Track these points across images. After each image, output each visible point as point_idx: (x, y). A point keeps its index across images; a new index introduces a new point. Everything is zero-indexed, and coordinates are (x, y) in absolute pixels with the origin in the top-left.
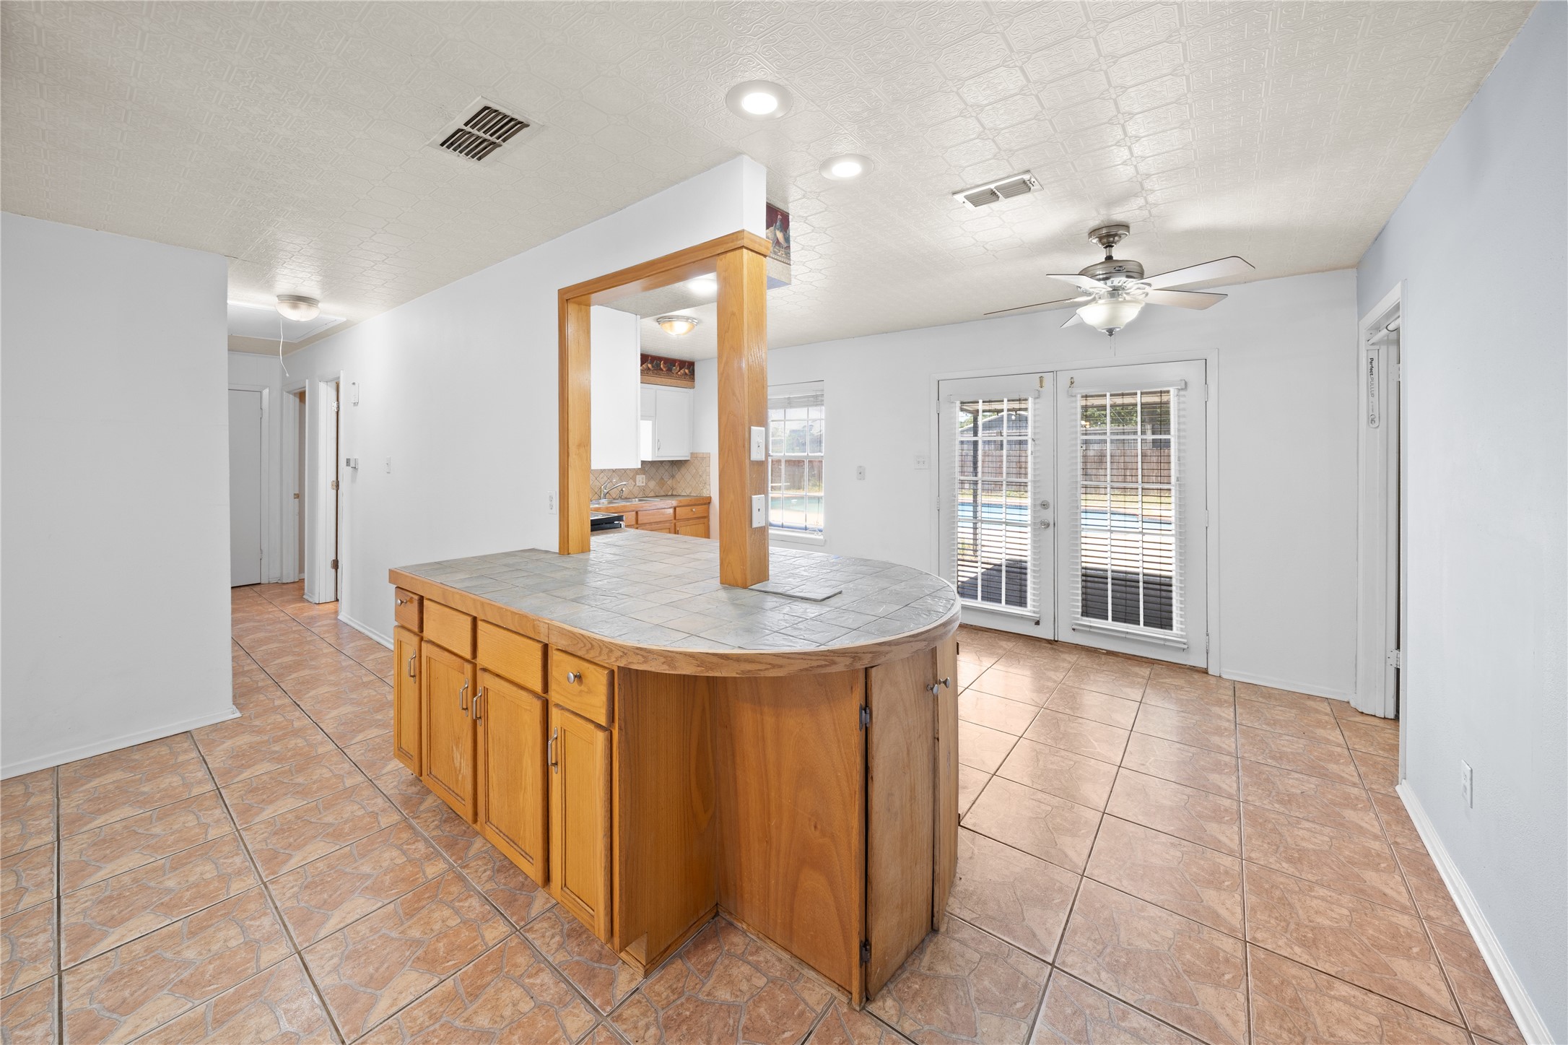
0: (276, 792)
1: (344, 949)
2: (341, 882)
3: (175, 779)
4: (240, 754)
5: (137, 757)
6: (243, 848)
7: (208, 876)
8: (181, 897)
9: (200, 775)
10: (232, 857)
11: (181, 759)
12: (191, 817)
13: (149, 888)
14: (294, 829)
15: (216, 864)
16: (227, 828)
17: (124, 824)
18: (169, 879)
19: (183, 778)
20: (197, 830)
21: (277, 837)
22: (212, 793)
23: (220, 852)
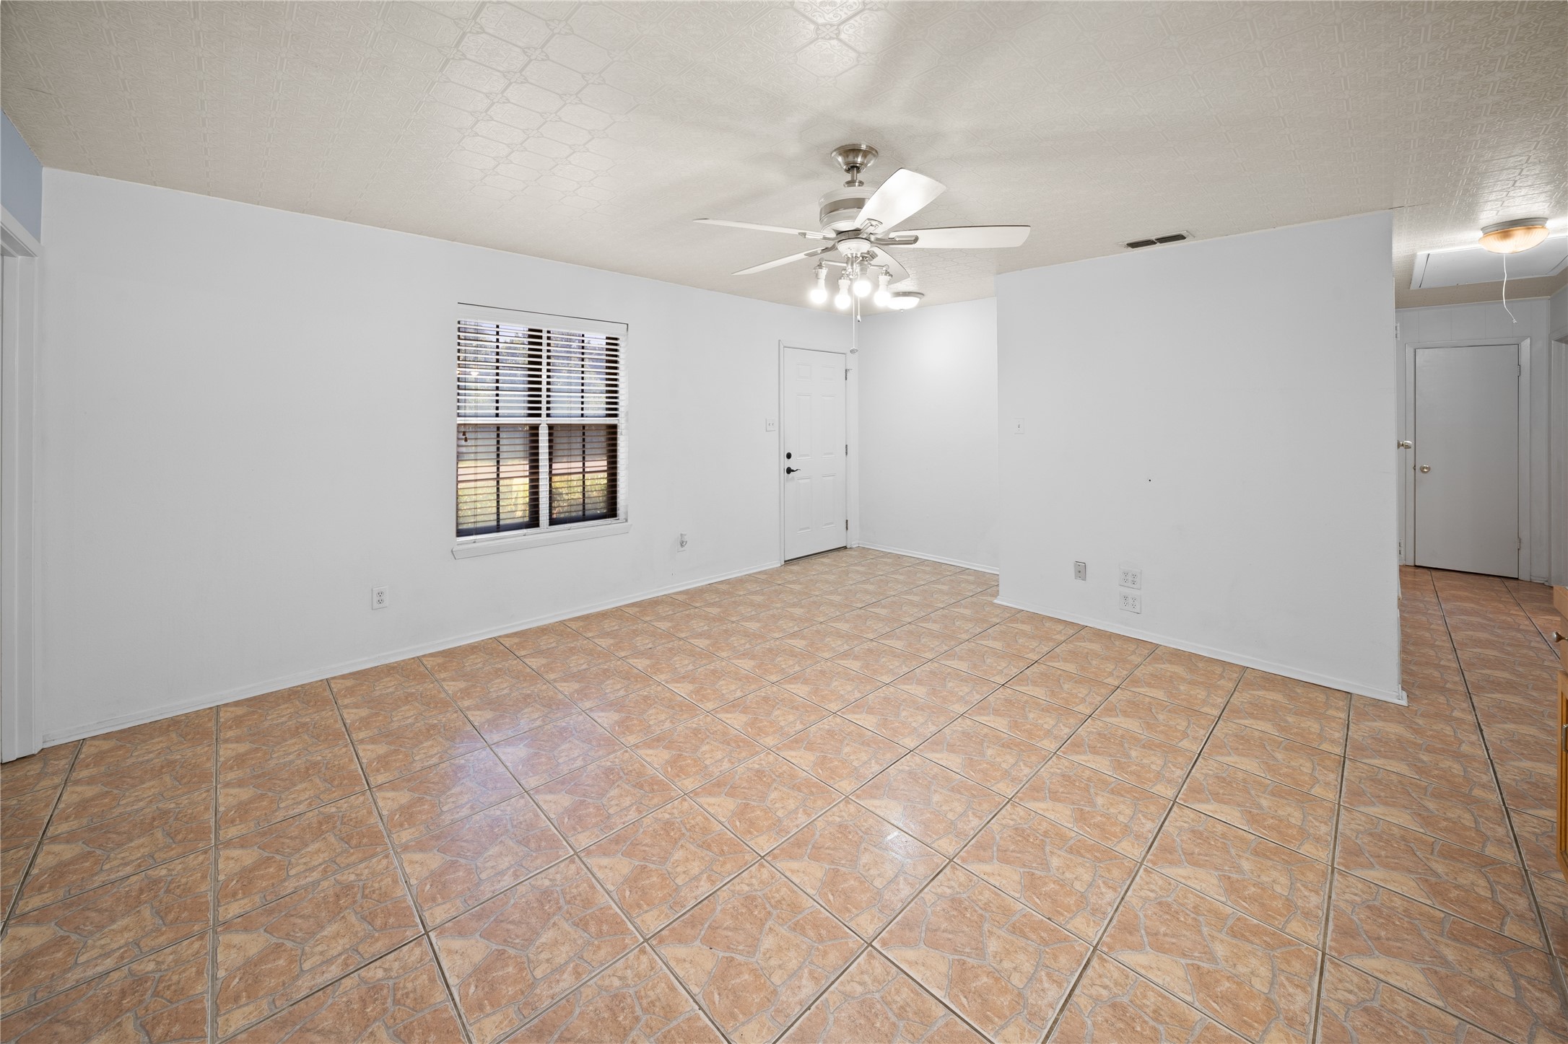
0: (1396, 798)
1: (1368, 998)
2: (1409, 937)
3: (1315, 726)
4: (1384, 740)
5: (1299, 691)
6: (1335, 823)
7: (1293, 820)
8: (1265, 819)
9: (1337, 735)
10: (1321, 822)
11: (1330, 712)
12: (1309, 764)
13: (1249, 793)
14: (1392, 846)
15: (1304, 817)
16: (1331, 796)
17: (1261, 735)
18: (1265, 798)
19: (1322, 729)
20: (1307, 779)
21: (1370, 839)
22: (1337, 757)
23: (1314, 810)
